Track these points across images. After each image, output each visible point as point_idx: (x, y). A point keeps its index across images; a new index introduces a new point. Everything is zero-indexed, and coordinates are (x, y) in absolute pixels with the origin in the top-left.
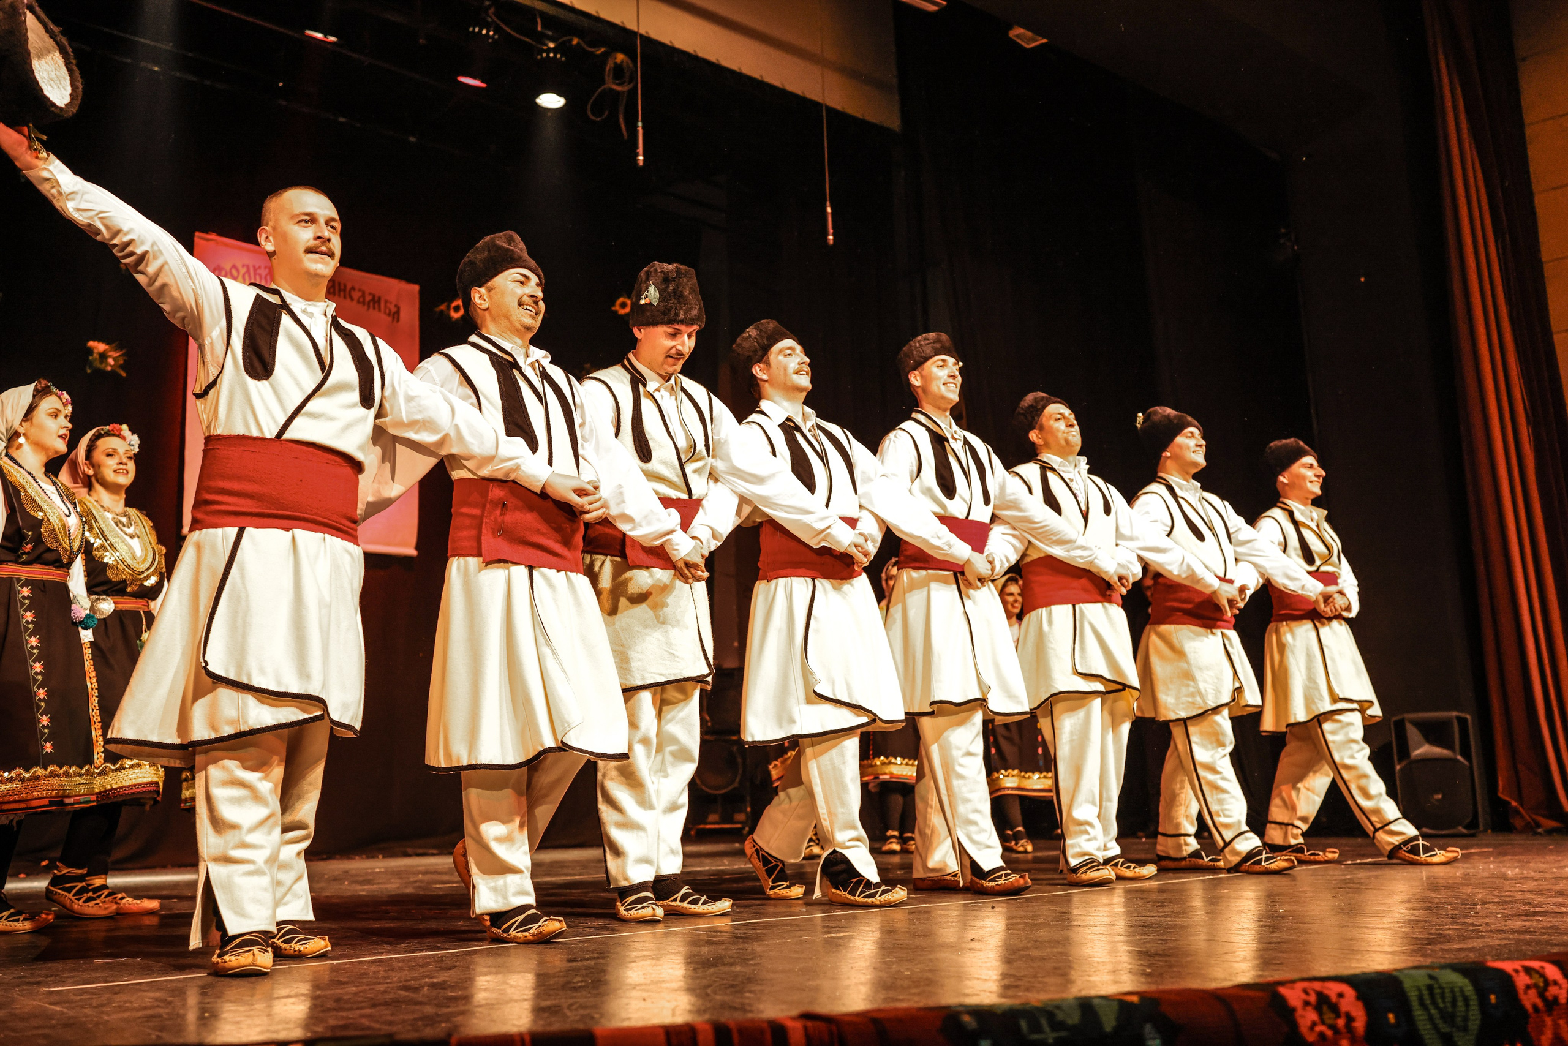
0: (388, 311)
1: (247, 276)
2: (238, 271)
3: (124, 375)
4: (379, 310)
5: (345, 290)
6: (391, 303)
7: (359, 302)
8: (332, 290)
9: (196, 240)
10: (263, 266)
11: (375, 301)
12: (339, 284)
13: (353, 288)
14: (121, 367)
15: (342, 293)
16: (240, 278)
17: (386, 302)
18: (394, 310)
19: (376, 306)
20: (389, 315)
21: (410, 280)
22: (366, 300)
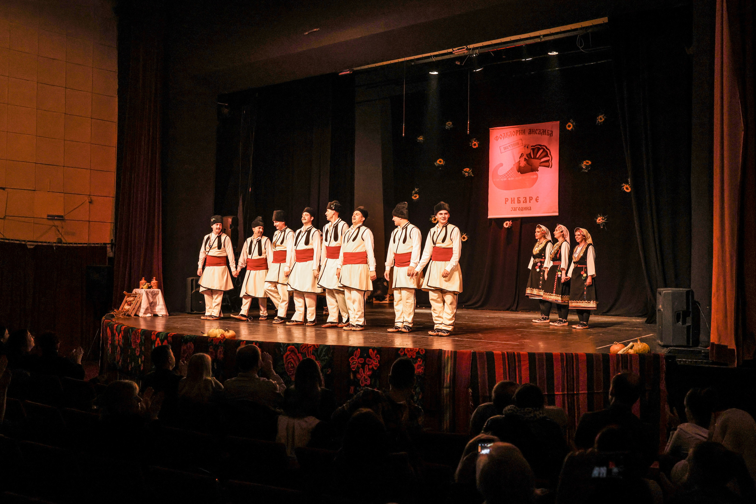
0: (548, 134)
2: (502, 136)
3: (473, 176)
4: (545, 135)
5: (534, 132)
6: (549, 131)
7: (538, 134)
8: (530, 133)
9: (490, 130)
10: (509, 132)
11: (544, 131)
12: (532, 129)
13: (537, 130)
14: (473, 173)
15: (533, 133)
16: (503, 138)
17: (548, 130)
18: (550, 132)
19: (544, 133)
20: (548, 135)
21: (557, 120)
22: (541, 132)
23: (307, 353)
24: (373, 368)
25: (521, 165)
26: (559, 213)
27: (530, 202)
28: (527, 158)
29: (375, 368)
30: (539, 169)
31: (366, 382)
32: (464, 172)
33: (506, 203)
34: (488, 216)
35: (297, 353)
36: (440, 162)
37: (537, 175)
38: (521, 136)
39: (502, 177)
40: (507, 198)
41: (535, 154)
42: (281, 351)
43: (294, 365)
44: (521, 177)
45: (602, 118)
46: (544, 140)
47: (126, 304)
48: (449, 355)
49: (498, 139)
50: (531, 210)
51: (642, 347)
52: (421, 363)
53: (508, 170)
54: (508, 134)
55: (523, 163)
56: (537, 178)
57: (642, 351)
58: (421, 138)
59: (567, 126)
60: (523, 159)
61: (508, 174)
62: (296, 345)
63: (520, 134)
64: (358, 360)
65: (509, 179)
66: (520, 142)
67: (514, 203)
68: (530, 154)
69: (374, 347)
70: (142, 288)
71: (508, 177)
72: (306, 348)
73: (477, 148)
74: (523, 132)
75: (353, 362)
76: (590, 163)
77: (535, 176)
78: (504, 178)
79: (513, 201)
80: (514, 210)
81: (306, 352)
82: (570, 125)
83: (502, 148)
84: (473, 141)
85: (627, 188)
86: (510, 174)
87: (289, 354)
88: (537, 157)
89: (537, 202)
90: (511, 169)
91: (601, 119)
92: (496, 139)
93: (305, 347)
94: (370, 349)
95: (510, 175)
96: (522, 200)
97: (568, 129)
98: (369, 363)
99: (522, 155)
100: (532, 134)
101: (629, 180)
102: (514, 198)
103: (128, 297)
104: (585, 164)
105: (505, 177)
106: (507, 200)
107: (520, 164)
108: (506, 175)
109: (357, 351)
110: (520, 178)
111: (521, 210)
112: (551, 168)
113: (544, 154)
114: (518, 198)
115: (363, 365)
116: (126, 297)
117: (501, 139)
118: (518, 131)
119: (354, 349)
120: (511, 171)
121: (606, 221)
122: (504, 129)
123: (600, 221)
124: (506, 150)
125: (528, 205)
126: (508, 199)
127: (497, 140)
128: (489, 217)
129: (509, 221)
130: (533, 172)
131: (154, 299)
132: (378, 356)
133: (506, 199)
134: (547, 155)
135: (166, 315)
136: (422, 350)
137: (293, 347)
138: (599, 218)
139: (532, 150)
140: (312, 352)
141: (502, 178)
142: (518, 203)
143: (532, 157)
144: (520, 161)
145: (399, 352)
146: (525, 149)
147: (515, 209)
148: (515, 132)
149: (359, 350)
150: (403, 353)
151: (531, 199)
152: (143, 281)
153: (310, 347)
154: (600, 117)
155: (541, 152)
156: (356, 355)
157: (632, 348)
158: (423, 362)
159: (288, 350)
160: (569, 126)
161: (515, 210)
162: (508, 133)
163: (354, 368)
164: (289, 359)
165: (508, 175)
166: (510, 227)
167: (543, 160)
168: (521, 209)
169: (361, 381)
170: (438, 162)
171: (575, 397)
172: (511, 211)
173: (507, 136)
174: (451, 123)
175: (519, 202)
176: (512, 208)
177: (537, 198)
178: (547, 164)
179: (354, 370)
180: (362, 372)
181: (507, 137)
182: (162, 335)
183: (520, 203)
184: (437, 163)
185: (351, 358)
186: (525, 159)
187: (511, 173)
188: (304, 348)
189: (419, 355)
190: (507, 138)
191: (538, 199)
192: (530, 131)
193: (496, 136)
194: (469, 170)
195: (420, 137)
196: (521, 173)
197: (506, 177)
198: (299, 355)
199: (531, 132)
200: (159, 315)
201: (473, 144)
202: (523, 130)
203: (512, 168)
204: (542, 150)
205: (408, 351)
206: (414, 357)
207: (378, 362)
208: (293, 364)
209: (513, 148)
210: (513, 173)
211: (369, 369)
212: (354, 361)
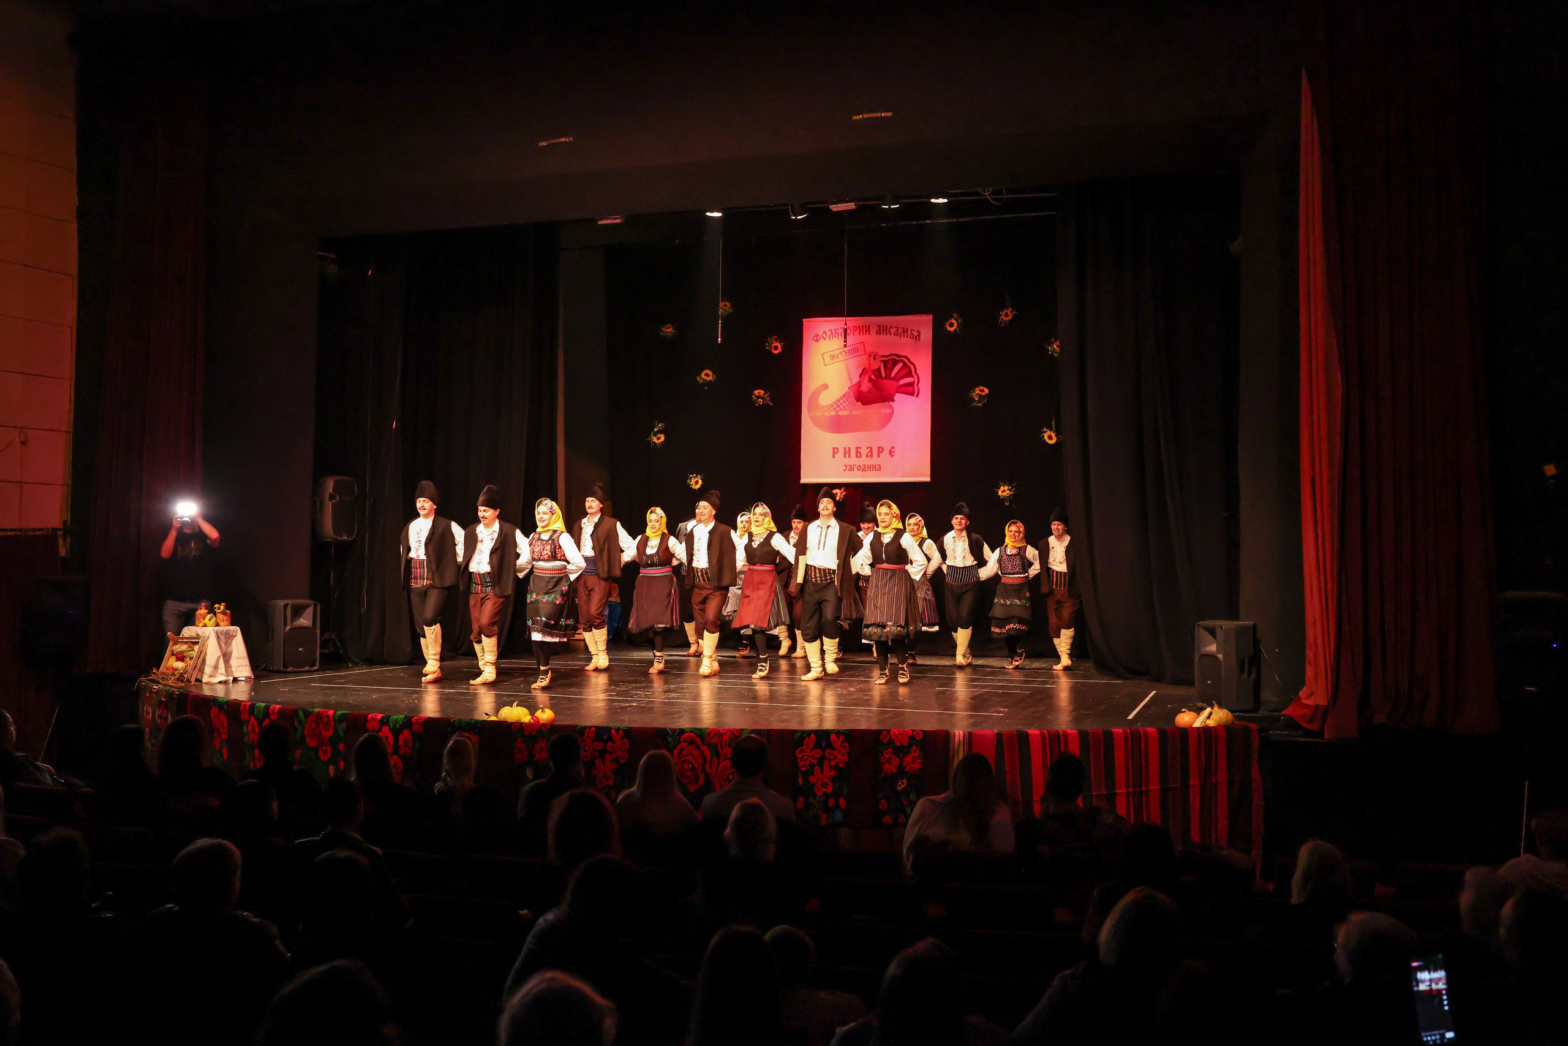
0: (912, 336)
1: (831, 336)
2: (826, 334)
3: (771, 404)
4: (907, 337)
5: (886, 330)
6: (914, 330)
7: (895, 335)
8: (878, 332)
9: (804, 323)
11: (905, 331)
12: (883, 326)
13: (891, 327)
14: (771, 400)
15: (885, 332)
16: (828, 338)
18: (915, 334)
19: (905, 334)
20: (913, 338)
21: (927, 314)
22: (900, 331)
23: (719, 745)
24: (837, 764)
25: (862, 389)
26: (931, 477)
27: (879, 456)
28: (873, 377)
29: (841, 765)
30: (895, 398)
31: (826, 788)
32: (756, 396)
33: (834, 457)
34: (800, 479)
35: (701, 745)
36: (707, 375)
37: (892, 408)
38: (864, 338)
39: (826, 408)
40: (836, 448)
41: (889, 371)
42: (670, 743)
43: (693, 766)
44: (860, 410)
45: (1009, 313)
46: (903, 347)
47: (174, 658)
48: (962, 738)
49: (819, 340)
50: (880, 470)
51: (1224, 716)
52: (916, 754)
53: (838, 397)
54: (837, 331)
55: (866, 386)
56: (891, 415)
57: (1224, 722)
58: (669, 330)
59: (947, 324)
60: (866, 380)
61: (839, 403)
62: (697, 732)
63: (861, 333)
64: (812, 750)
65: (841, 413)
66: (860, 347)
67: (849, 457)
68: (879, 370)
69: (838, 731)
70: (205, 626)
71: (838, 409)
72: (716, 737)
73: (779, 353)
74: (866, 329)
75: (803, 756)
76: (986, 391)
77: (889, 411)
78: (831, 411)
79: (847, 452)
80: (849, 470)
81: (717, 743)
82: (953, 323)
83: (827, 357)
84: (774, 342)
85: (1050, 437)
86: (841, 404)
87: (686, 747)
88: (892, 375)
89: (892, 456)
90: (844, 396)
91: (1007, 315)
92: (815, 339)
93: (716, 734)
94: (832, 733)
95: (841, 407)
96: (864, 452)
97: (949, 329)
98: (830, 757)
99: (864, 372)
100: (883, 334)
101: (1053, 423)
102: (849, 448)
103: (176, 643)
104: (980, 392)
105: (832, 409)
106: (836, 450)
107: (860, 387)
108: (835, 406)
109: (810, 737)
110: (860, 412)
111: (863, 470)
112: (917, 396)
113: (905, 371)
114: (857, 448)
115: (820, 761)
116: (171, 643)
117: (825, 339)
118: (856, 328)
119: (805, 735)
120: (844, 399)
121: (1014, 492)
122: (828, 323)
123: (1005, 494)
124: (835, 360)
125: (874, 461)
126: (838, 450)
127: (817, 341)
128: (803, 481)
129: (840, 489)
130: (885, 402)
131: (228, 648)
132: (846, 744)
133: (834, 449)
134: (909, 374)
135: (250, 678)
136: (918, 733)
137: (692, 734)
138: (1002, 488)
139: (882, 364)
140: (727, 743)
141: (827, 411)
142: (857, 457)
143: (883, 375)
144: (860, 381)
145: (881, 738)
146: (870, 360)
147: (851, 467)
148: (852, 328)
149: (812, 736)
150: (888, 739)
151: (880, 450)
152: (202, 611)
153: (725, 733)
154: (1005, 312)
155: (898, 370)
156: (807, 745)
157: (1209, 717)
158: (920, 752)
159: (681, 740)
160: (951, 325)
161: (851, 469)
162: (838, 329)
163: (803, 767)
164: (684, 756)
165: (838, 406)
166: (841, 500)
167: (902, 382)
168: (862, 467)
169: (816, 787)
170: (703, 376)
171: (1144, 796)
172: (845, 470)
173: (835, 335)
174: (729, 304)
175: (859, 455)
176: (846, 466)
177: (892, 450)
178: (910, 389)
179: (803, 769)
180: (820, 772)
181: (835, 337)
182: (396, 720)
183: (860, 457)
184: (702, 378)
185: (798, 751)
186: (870, 380)
187: (844, 402)
188: (714, 736)
189: (913, 742)
190: (837, 339)
191: (894, 452)
192: (880, 329)
193: (816, 334)
194: (765, 394)
195: (666, 327)
196: (864, 403)
197: (835, 409)
198: (705, 749)
199: (882, 330)
200: (239, 679)
201: (773, 347)
202: (866, 326)
203: (846, 393)
204: (900, 365)
205: (896, 735)
206: (905, 744)
207: (846, 754)
208: (692, 763)
209: (848, 357)
210: (847, 403)
211: (830, 768)
212: (804, 754)
